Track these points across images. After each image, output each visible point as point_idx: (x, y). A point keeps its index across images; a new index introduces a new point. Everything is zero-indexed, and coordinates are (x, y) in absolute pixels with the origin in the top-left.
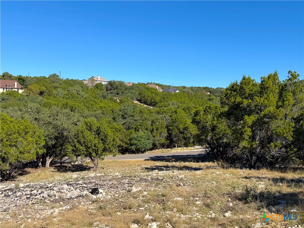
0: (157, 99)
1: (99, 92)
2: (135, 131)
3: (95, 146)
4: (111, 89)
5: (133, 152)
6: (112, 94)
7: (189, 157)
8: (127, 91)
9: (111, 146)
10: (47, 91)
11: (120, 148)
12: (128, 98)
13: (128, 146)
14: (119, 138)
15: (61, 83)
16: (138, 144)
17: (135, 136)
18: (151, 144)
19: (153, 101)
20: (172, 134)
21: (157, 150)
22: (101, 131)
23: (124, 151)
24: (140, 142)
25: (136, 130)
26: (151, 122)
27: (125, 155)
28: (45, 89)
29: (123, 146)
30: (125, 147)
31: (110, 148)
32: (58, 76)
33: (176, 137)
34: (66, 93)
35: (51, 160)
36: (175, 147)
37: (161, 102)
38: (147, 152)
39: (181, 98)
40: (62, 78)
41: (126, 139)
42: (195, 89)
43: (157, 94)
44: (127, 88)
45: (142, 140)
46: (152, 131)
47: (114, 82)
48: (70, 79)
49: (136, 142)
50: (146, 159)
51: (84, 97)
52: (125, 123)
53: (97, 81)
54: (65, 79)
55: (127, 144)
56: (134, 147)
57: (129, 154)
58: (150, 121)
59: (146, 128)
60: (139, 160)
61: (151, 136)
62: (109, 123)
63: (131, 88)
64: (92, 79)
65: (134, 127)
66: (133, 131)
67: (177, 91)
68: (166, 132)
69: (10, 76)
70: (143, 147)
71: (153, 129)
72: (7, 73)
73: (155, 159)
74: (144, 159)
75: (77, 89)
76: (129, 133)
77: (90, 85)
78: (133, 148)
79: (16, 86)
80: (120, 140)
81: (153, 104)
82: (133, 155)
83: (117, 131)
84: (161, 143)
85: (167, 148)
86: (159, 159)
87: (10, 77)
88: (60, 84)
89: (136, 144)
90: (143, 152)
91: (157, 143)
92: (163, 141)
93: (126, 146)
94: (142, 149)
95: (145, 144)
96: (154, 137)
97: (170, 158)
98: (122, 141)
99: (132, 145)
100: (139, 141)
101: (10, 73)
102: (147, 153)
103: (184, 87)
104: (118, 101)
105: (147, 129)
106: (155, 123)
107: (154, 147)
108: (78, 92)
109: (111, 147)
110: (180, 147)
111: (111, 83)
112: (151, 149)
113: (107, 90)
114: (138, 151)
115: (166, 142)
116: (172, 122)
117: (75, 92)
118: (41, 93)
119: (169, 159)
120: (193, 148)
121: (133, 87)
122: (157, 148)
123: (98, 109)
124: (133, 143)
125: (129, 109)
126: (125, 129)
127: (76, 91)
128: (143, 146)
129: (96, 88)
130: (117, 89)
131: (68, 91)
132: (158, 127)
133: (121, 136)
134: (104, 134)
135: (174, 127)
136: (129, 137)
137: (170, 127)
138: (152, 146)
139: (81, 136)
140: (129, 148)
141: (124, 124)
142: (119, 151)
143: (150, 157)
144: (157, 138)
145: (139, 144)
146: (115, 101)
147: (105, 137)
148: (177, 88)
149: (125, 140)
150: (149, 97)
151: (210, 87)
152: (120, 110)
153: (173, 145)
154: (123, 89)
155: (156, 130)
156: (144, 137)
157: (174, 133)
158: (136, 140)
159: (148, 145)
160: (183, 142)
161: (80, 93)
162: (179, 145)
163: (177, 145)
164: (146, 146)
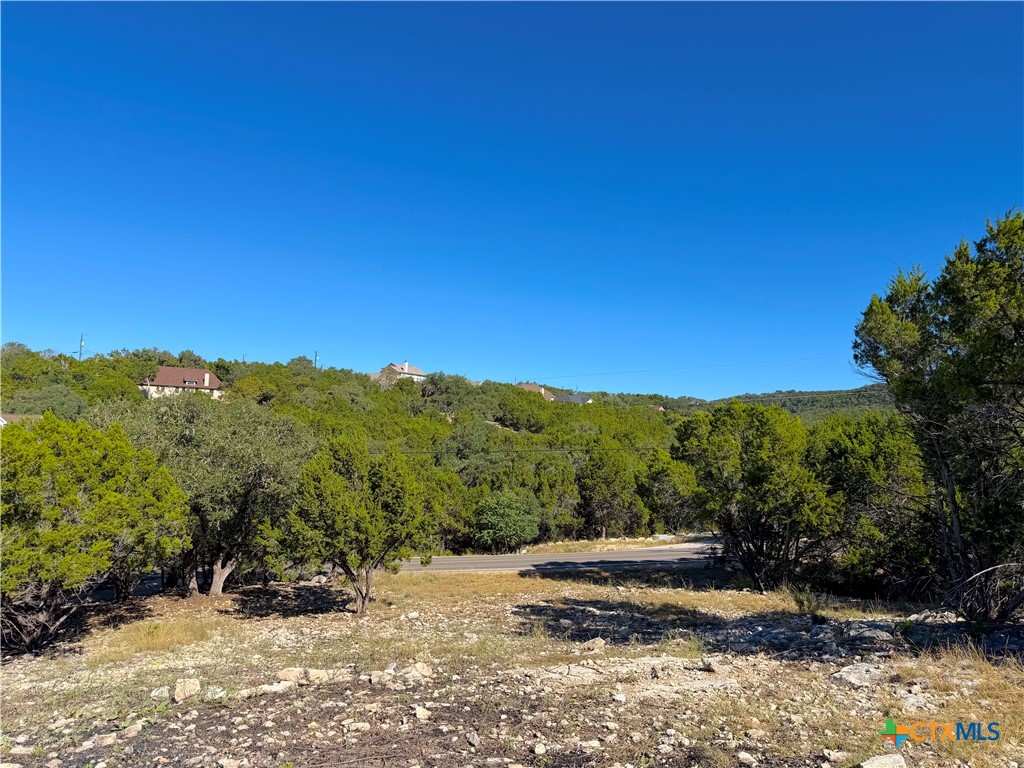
0: (544, 417)
1: (403, 399)
2: (492, 489)
3: (358, 528)
4: (433, 394)
5: (486, 549)
6: (436, 405)
7: (653, 566)
8: (471, 398)
9: (417, 528)
10: (280, 394)
11: (450, 537)
12: (474, 412)
13: (472, 530)
14: (447, 510)
15: (316, 376)
16: (501, 524)
17: (492, 502)
18: (535, 525)
19: (533, 421)
20: (592, 498)
21: (551, 544)
22: (381, 478)
23: (460, 544)
24: (506, 519)
25: (496, 486)
26: (534, 465)
27: (464, 556)
28: (274, 388)
29: (456, 531)
30: (464, 535)
31: (412, 535)
32: (310, 362)
33: (602, 509)
34: (325, 399)
35: (227, 571)
36: (598, 535)
37: (551, 424)
38: (524, 549)
39: (601, 416)
40: (318, 366)
41: (467, 510)
42: (631, 399)
43: (543, 406)
44: (471, 391)
45: (512, 513)
46: (538, 490)
47: (441, 377)
48: (339, 369)
49: (494, 519)
50: (523, 569)
51: (368, 408)
52: (464, 469)
53: (400, 373)
54: (326, 368)
55: (470, 526)
56: (489, 533)
57: (474, 553)
58: (531, 463)
59: (521, 480)
60: (505, 571)
61: (536, 502)
62: (422, 466)
63: (480, 391)
64: (390, 370)
65: (489, 479)
66: (486, 488)
67: (590, 401)
68: (576, 492)
69: (195, 361)
70: (514, 535)
71: (540, 485)
72: (190, 353)
73: (552, 571)
74: (516, 571)
75: (351, 390)
76: (476, 495)
77: (384, 382)
78: (486, 536)
79: (207, 384)
80: (450, 514)
81: (534, 429)
82: (485, 556)
83: (442, 489)
84: (563, 523)
85: (577, 539)
86: (562, 570)
87: (197, 362)
88: (313, 379)
89: (493, 526)
90: (512, 549)
91: (552, 523)
92: (568, 518)
93: (466, 530)
94: (511, 539)
95: (520, 526)
96: (543, 505)
97: (596, 569)
98: (455, 517)
99: (481, 527)
100: (502, 516)
101: (197, 353)
102: (524, 551)
103: (604, 394)
104: (450, 420)
105: (523, 485)
106: (545, 469)
107: (544, 535)
108: (355, 397)
109: (413, 531)
110: (614, 535)
111: (433, 380)
112: (536, 541)
113: (423, 396)
114: (499, 546)
115: (575, 520)
116: (592, 466)
117: (347, 398)
118: (264, 399)
119: (591, 572)
120: (650, 539)
121: (487, 388)
122: (550, 539)
123: (398, 435)
124: (485, 521)
125: (476, 435)
126: (465, 483)
127: (350, 394)
128: (514, 530)
129: (397, 389)
130: (449, 393)
131: (331, 394)
132: (555, 478)
133: (452, 502)
134: (393, 486)
135: (598, 480)
136: (474, 505)
137: (587, 481)
138: (538, 532)
139: (312, 491)
140: (474, 536)
141: (461, 471)
142: (446, 544)
143: (535, 566)
144: (552, 510)
145: (504, 526)
146: (442, 421)
147: (397, 497)
148: (589, 396)
149: (464, 514)
150: (522, 411)
152: (454, 438)
153: (595, 529)
154: (463, 392)
155: (548, 487)
156: (517, 505)
157: (597, 498)
158: (495, 513)
159: (527, 529)
160: (621, 523)
161: (357, 399)
162: (610, 530)
163: (604, 529)
164: (523, 531)
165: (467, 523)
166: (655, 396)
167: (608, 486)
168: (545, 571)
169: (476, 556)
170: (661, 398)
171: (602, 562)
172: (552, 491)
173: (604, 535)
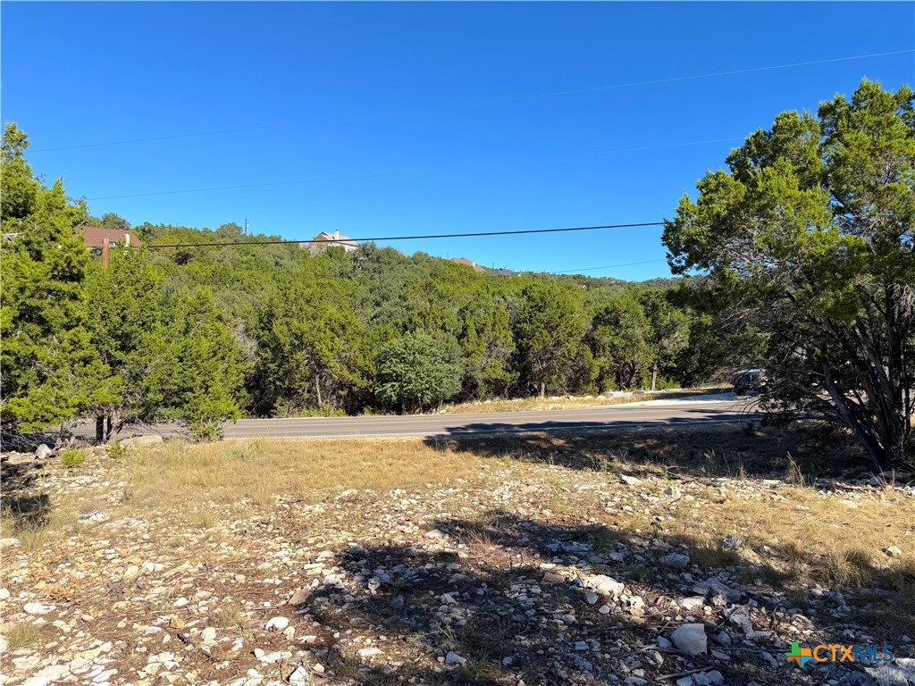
1: (332, 265)
2: (403, 334)
5: (390, 407)
6: (366, 272)
10: (199, 254)
11: (343, 393)
13: (371, 382)
14: (339, 356)
16: (410, 375)
17: (399, 346)
18: (457, 378)
20: (529, 347)
21: (477, 403)
23: (356, 403)
24: (418, 368)
25: (408, 330)
26: (458, 307)
27: (360, 417)
29: (351, 385)
30: (361, 390)
32: (240, 229)
33: (542, 361)
36: (535, 393)
38: (444, 408)
40: (248, 233)
41: (364, 357)
44: (402, 261)
45: (425, 360)
46: (461, 336)
49: (400, 368)
50: (433, 434)
52: (375, 317)
53: (331, 242)
54: (256, 236)
55: (370, 377)
56: (393, 386)
57: (373, 412)
58: (454, 305)
60: (406, 438)
61: (458, 350)
63: (411, 261)
64: (320, 240)
66: (392, 329)
67: (519, 276)
68: (511, 339)
69: (120, 223)
70: (427, 389)
71: (465, 329)
72: (115, 217)
74: (422, 436)
75: (276, 252)
77: (312, 249)
78: (390, 390)
84: (493, 376)
85: (510, 398)
87: (122, 225)
89: (398, 378)
90: (426, 408)
91: (479, 376)
92: (499, 372)
93: (365, 383)
94: (423, 394)
95: (435, 378)
96: (467, 355)
98: (349, 366)
99: (383, 379)
100: (412, 364)
102: (443, 411)
103: (532, 273)
105: (443, 329)
106: (472, 311)
107: (468, 391)
108: (279, 260)
110: (554, 393)
111: (365, 251)
112: (458, 399)
114: (405, 404)
115: (508, 374)
116: (532, 307)
117: (270, 260)
118: (183, 258)
120: (601, 397)
121: (418, 259)
122: (476, 397)
124: (388, 371)
127: (275, 256)
128: (427, 383)
129: (327, 256)
130: (380, 262)
132: (483, 322)
133: (347, 347)
135: (539, 324)
136: (375, 350)
137: (524, 325)
138: (459, 387)
140: (374, 391)
142: (338, 402)
143: (449, 429)
144: (479, 361)
145: (413, 376)
148: (519, 273)
149: (360, 362)
151: (587, 276)
152: (371, 291)
153: (531, 387)
154: (394, 262)
155: (475, 332)
156: (433, 349)
157: (537, 347)
158: (403, 360)
159: (445, 381)
160: (564, 377)
161: (282, 262)
162: (551, 387)
163: (543, 386)
164: (440, 383)
165: (366, 375)
166: (579, 276)
167: (550, 332)
168: (466, 437)
169: (377, 416)
170: (584, 278)
171: (549, 424)
172: (479, 337)
173: (543, 393)
